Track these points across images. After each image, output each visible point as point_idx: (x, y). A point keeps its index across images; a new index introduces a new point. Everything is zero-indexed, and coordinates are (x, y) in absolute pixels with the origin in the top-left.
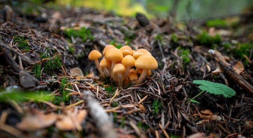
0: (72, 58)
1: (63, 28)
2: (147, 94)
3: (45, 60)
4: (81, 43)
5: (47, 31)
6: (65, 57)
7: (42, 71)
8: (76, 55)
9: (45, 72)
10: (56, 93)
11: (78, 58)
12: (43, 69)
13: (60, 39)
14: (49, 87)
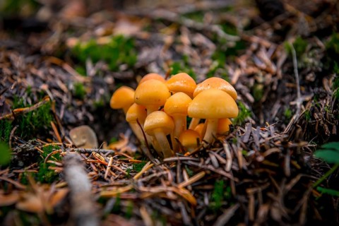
0: (80, 108)
1: (72, 42)
2: (202, 170)
3: (21, 112)
4: (105, 74)
5: (37, 52)
6: (63, 107)
7: (13, 132)
8: (90, 102)
9: (19, 136)
10: (31, 169)
11: (93, 108)
12: (15, 128)
13: (61, 67)
14: (22, 160)
